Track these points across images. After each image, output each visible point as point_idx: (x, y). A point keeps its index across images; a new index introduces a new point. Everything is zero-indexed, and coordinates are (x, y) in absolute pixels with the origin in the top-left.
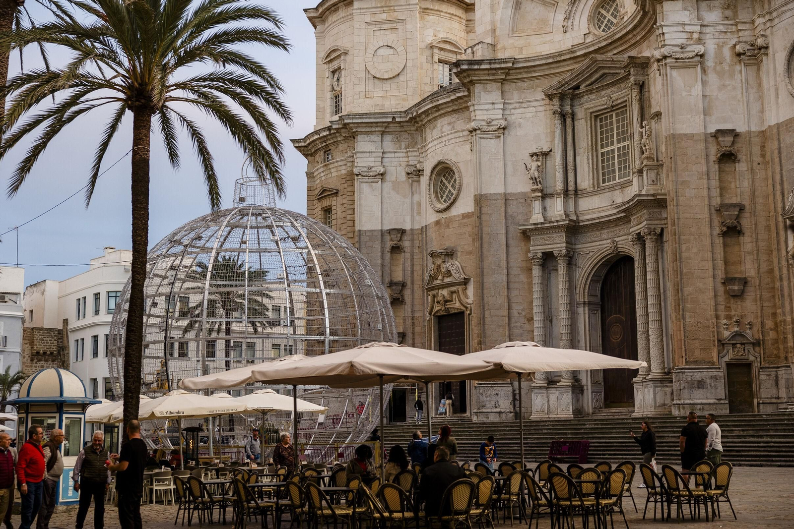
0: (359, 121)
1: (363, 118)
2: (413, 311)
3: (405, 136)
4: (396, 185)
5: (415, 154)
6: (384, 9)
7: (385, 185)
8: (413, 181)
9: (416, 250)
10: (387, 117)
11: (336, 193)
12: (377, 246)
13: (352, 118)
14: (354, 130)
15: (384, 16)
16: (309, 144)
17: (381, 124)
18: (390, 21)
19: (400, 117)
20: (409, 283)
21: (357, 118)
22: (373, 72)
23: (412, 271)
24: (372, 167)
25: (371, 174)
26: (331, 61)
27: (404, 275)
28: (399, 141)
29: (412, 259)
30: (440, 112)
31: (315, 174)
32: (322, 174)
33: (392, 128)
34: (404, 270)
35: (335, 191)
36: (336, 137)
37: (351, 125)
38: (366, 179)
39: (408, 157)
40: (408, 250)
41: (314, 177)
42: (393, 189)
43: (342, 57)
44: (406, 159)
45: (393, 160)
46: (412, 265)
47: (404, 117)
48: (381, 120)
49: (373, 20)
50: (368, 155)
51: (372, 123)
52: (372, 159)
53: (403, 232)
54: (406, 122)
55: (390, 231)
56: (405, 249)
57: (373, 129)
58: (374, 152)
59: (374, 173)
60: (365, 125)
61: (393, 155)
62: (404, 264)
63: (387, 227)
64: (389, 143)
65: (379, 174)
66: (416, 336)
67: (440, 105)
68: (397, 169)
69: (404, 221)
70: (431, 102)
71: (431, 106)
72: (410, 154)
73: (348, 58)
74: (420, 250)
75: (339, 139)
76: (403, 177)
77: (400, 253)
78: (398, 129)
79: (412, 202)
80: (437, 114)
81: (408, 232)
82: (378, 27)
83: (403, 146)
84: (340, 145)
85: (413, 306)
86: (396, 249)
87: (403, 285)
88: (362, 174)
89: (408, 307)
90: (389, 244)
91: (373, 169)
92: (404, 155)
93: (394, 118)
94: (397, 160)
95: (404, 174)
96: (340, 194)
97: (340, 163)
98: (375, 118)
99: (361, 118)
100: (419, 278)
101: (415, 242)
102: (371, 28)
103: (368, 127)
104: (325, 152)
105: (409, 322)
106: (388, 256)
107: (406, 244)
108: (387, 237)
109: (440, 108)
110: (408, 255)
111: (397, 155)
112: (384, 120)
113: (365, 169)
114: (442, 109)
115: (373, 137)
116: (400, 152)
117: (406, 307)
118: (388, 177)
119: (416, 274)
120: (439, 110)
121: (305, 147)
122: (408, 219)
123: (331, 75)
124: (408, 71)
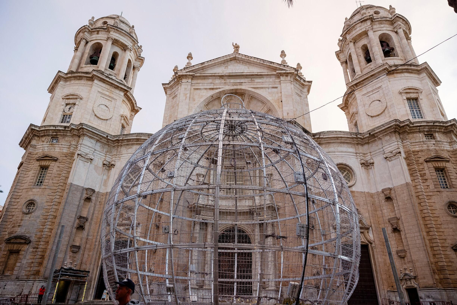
0: (90, 130)
1: (93, 129)
2: (88, 235)
3: (107, 147)
4: (96, 168)
5: (110, 157)
6: (109, 90)
7: (91, 165)
8: (105, 169)
9: (98, 203)
10: (104, 134)
11: (56, 160)
12: (78, 195)
13: (88, 127)
14: (85, 133)
15: (107, 93)
16: (41, 131)
17: (99, 136)
18: (109, 97)
19: (111, 137)
20: (89, 219)
21: (90, 128)
22: (96, 113)
23: (93, 214)
24: (88, 154)
25: (86, 157)
26: (68, 99)
27: (88, 214)
28: (103, 148)
29: (95, 207)
30: (138, 143)
31: (37, 147)
32: (46, 148)
33: (104, 140)
34: (89, 212)
35: (56, 159)
36: (67, 133)
37: (85, 130)
38: (83, 159)
39: (106, 157)
40: (93, 202)
41: (36, 148)
42: (94, 169)
43: (78, 100)
44: (104, 158)
45: (98, 155)
46: (94, 210)
47: (112, 138)
48: (101, 134)
49: (102, 92)
50: (87, 147)
51: (95, 133)
52: (89, 151)
53: (94, 191)
54: (112, 141)
55: (87, 189)
56: (92, 201)
57: (94, 137)
58: (91, 148)
59: (88, 158)
60: (91, 133)
61: (99, 153)
62: (89, 208)
63: (86, 187)
64: (98, 146)
65: (90, 159)
66: (86, 250)
67: (141, 139)
68: (99, 160)
69: (96, 186)
70: (136, 136)
71: (136, 138)
72: (107, 156)
73: (81, 101)
74: (100, 203)
75: (68, 134)
76: (101, 165)
77: (90, 202)
78: (105, 142)
79: (103, 178)
80: (136, 143)
81: (96, 193)
82: (103, 96)
83: (105, 151)
84: (66, 138)
85: (89, 232)
86: (88, 199)
87: (87, 219)
88: (82, 155)
89: (85, 233)
90: (85, 196)
91: (88, 155)
92: (104, 155)
93: (107, 136)
94: (100, 156)
95: (101, 164)
96: (58, 161)
97: (64, 146)
98: (99, 132)
99: (92, 129)
100: (96, 218)
101: (99, 198)
102: (100, 95)
103: (92, 135)
104: (52, 138)
105: (84, 240)
106: (82, 201)
107: (93, 198)
108: (85, 192)
109: (139, 140)
110: (93, 204)
111: (101, 154)
112: (103, 135)
113: (84, 154)
114: (140, 141)
115: (92, 140)
116: (102, 153)
117: (85, 232)
118: (93, 162)
119: (95, 215)
120: (138, 141)
121: (38, 131)
122: (98, 186)
123: (65, 105)
124: (112, 120)
